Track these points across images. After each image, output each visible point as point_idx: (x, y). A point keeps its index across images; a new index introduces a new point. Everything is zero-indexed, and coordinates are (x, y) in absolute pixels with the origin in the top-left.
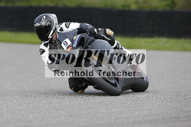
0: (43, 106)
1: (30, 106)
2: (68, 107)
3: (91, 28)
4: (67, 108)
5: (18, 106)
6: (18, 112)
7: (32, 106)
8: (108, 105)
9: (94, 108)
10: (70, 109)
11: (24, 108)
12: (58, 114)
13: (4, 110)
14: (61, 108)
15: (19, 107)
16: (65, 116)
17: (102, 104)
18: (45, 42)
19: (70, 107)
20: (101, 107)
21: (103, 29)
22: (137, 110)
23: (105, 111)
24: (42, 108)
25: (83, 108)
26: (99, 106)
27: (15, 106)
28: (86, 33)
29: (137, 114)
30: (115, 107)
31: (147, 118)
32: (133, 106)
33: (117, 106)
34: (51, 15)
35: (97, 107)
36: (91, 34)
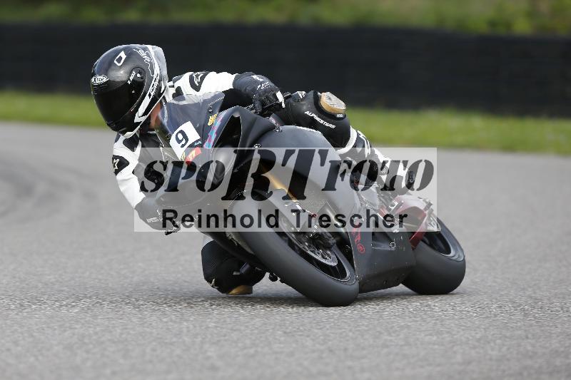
0: (248, 322)
1: (209, 320)
2: (322, 324)
3: (265, 91)
4: (320, 329)
5: (175, 322)
6: (174, 340)
7: (214, 323)
8: (442, 321)
9: (402, 328)
10: (328, 331)
11: (191, 326)
12: (294, 345)
13: (131, 332)
14: (301, 328)
15: (176, 325)
16: (313, 351)
17: (425, 317)
18: (124, 133)
19: (328, 326)
20: (420, 324)
21: (311, 93)
22: (530, 336)
23: (435, 338)
24: (247, 327)
25: (366, 328)
26: (417, 321)
27: (165, 320)
28: (251, 106)
29: (529, 348)
30: (463, 328)
31: (558, 362)
32: (519, 324)
33: (469, 324)
34: (145, 50)
35: (408, 327)
36: (264, 110)
